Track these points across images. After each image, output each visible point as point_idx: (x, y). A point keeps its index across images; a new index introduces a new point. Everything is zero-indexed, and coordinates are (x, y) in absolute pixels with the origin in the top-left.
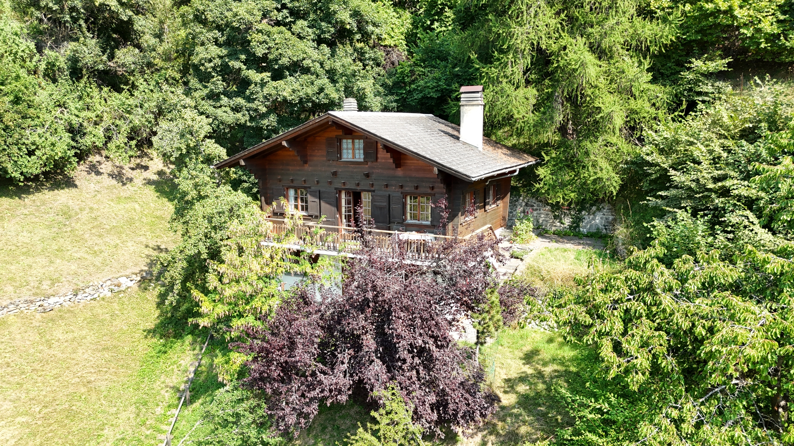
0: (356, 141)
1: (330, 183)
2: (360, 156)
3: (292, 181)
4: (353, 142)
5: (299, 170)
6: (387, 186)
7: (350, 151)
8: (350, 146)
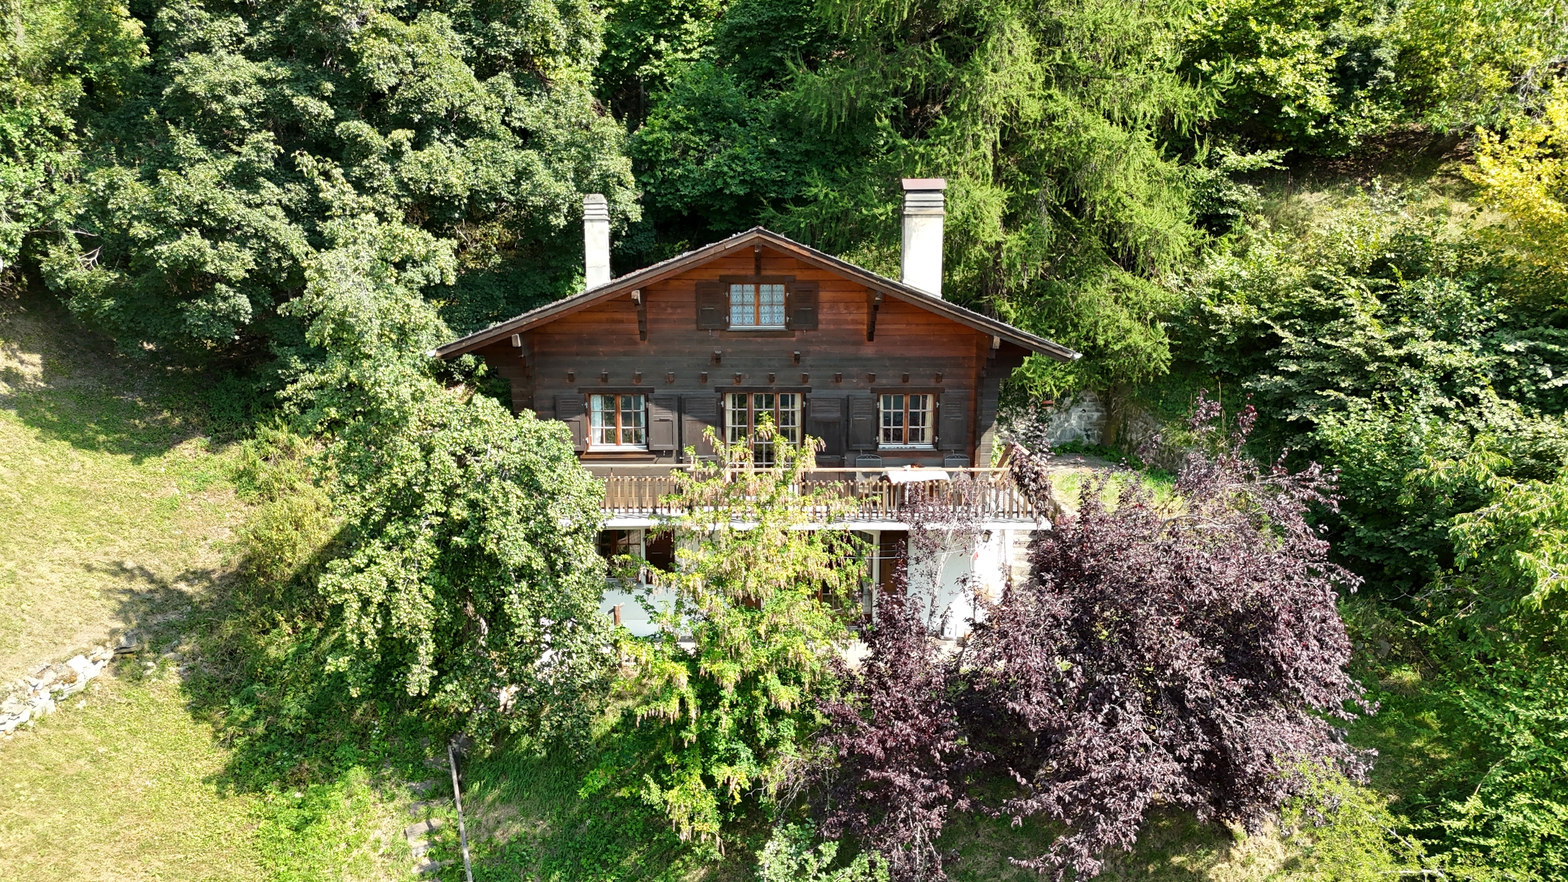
0: (764, 287)
1: (704, 378)
2: (774, 318)
3: (605, 379)
4: (757, 291)
5: (625, 354)
6: (838, 379)
7: (750, 309)
8: (750, 297)
